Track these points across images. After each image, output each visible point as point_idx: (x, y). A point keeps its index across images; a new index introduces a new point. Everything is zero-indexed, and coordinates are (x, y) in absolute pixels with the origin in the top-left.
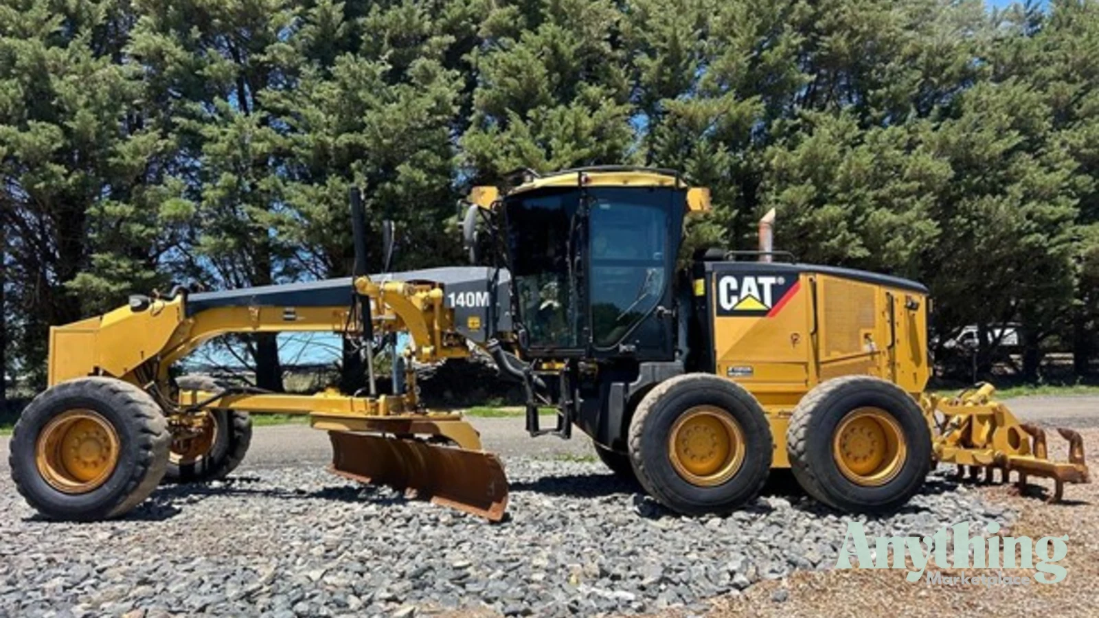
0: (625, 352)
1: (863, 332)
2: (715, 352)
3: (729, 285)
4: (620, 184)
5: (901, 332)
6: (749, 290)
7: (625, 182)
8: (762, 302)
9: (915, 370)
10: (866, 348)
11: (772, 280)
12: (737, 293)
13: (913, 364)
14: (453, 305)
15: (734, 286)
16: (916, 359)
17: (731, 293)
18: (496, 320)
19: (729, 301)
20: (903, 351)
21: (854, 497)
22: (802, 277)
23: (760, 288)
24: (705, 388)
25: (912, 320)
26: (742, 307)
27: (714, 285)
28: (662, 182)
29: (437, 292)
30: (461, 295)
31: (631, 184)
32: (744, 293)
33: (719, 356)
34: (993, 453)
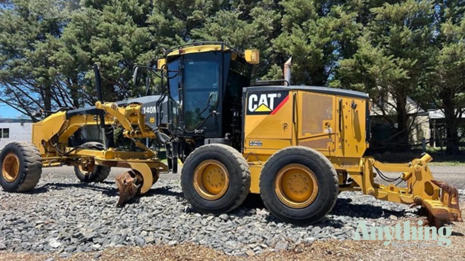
0: (198, 133)
1: (324, 122)
2: (244, 134)
3: (253, 99)
4: (197, 51)
5: (348, 122)
6: (263, 101)
7: (199, 50)
8: (269, 107)
9: (357, 144)
10: (326, 131)
11: (275, 95)
12: (257, 103)
13: (356, 140)
14: (145, 113)
15: (256, 100)
16: (358, 137)
17: (254, 103)
18: (161, 119)
19: (253, 107)
20: (349, 133)
21: (284, 213)
22: (290, 93)
23: (269, 100)
24: (211, 151)
25: (356, 114)
26: (259, 110)
27: (246, 99)
28: (216, 48)
29: (138, 107)
30: (148, 108)
31: (202, 51)
32: (261, 102)
33: (246, 136)
34: (413, 197)
